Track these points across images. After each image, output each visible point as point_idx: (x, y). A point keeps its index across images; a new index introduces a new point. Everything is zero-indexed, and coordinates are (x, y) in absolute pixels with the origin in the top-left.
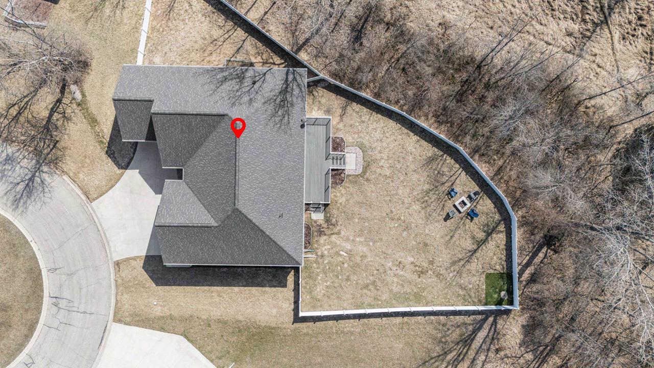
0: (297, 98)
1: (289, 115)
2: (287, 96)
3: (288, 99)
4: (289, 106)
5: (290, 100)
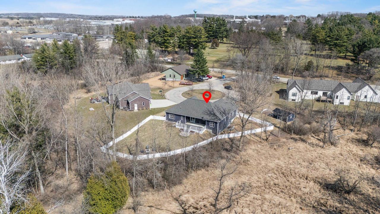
0: (211, 118)
3: (212, 115)
4: (210, 115)
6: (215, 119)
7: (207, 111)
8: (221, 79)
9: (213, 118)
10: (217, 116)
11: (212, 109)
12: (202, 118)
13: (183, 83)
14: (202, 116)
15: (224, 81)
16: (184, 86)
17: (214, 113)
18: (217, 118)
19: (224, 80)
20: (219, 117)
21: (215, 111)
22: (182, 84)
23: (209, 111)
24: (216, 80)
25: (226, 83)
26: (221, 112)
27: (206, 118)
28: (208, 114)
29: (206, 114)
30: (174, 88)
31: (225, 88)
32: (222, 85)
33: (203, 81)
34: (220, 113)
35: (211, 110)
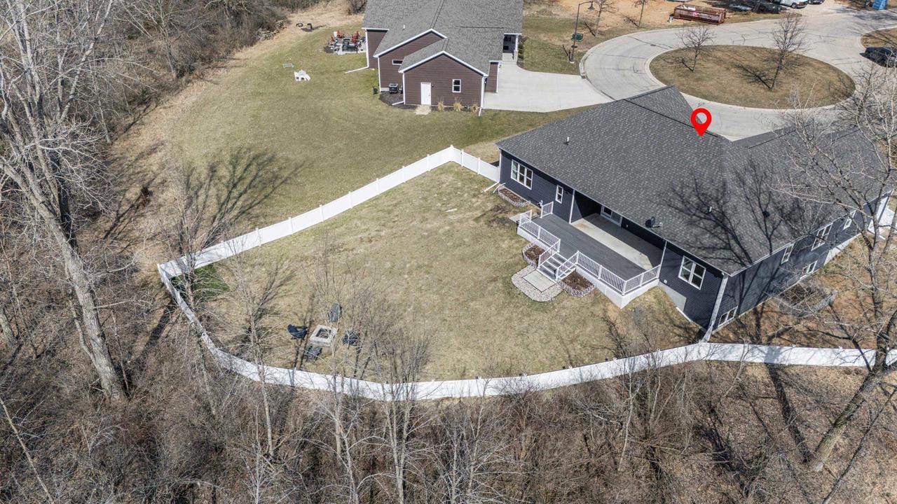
0: (696, 236)
1: (681, 211)
2: (709, 222)
3: (705, 221)
4: (694, 217)
5: (702, 224)
6: (714, 248)
7: (687, 192)
8: (862, 13)
9: (707, 240)
10: (739, 231)
11: (717, 184)
12: (649, 223)
13: (684, 13)
14: (653, 211)
15: (874, 23)
16: (684, 25)
17: (723, 214)
18: (728, 247)
19: (878, 18)
20: (746, 239)
21: (733, 201)
22: (682, 17)
23: (697, 189)
24: (839, 11)
25: (878, 32)
26: (770, 209)
27: (672, 227)
28: (685, 210)
29: (680, 205)
30: (639, 27)
31: (868, 54)
32: (859, 39)
33: (776, 12)
34: (766, 214)
35: (710, 189)
